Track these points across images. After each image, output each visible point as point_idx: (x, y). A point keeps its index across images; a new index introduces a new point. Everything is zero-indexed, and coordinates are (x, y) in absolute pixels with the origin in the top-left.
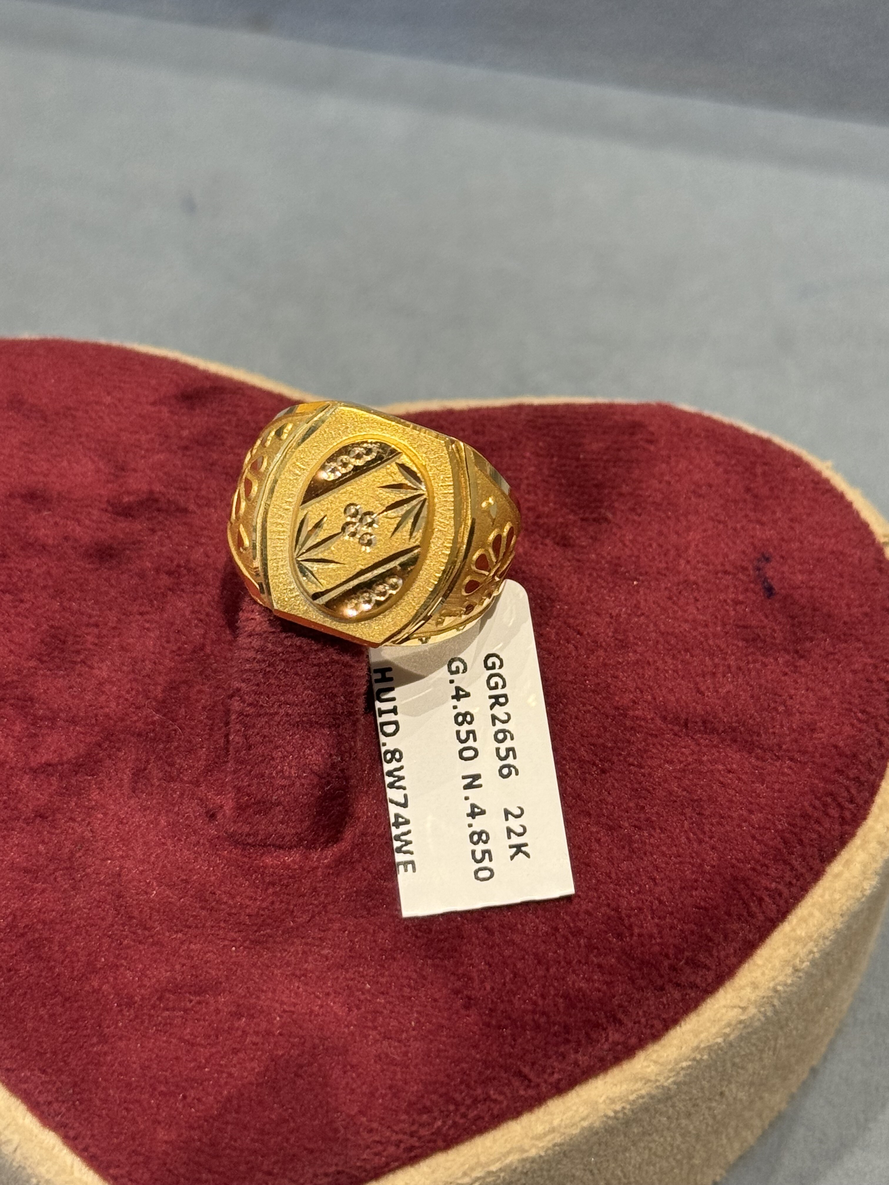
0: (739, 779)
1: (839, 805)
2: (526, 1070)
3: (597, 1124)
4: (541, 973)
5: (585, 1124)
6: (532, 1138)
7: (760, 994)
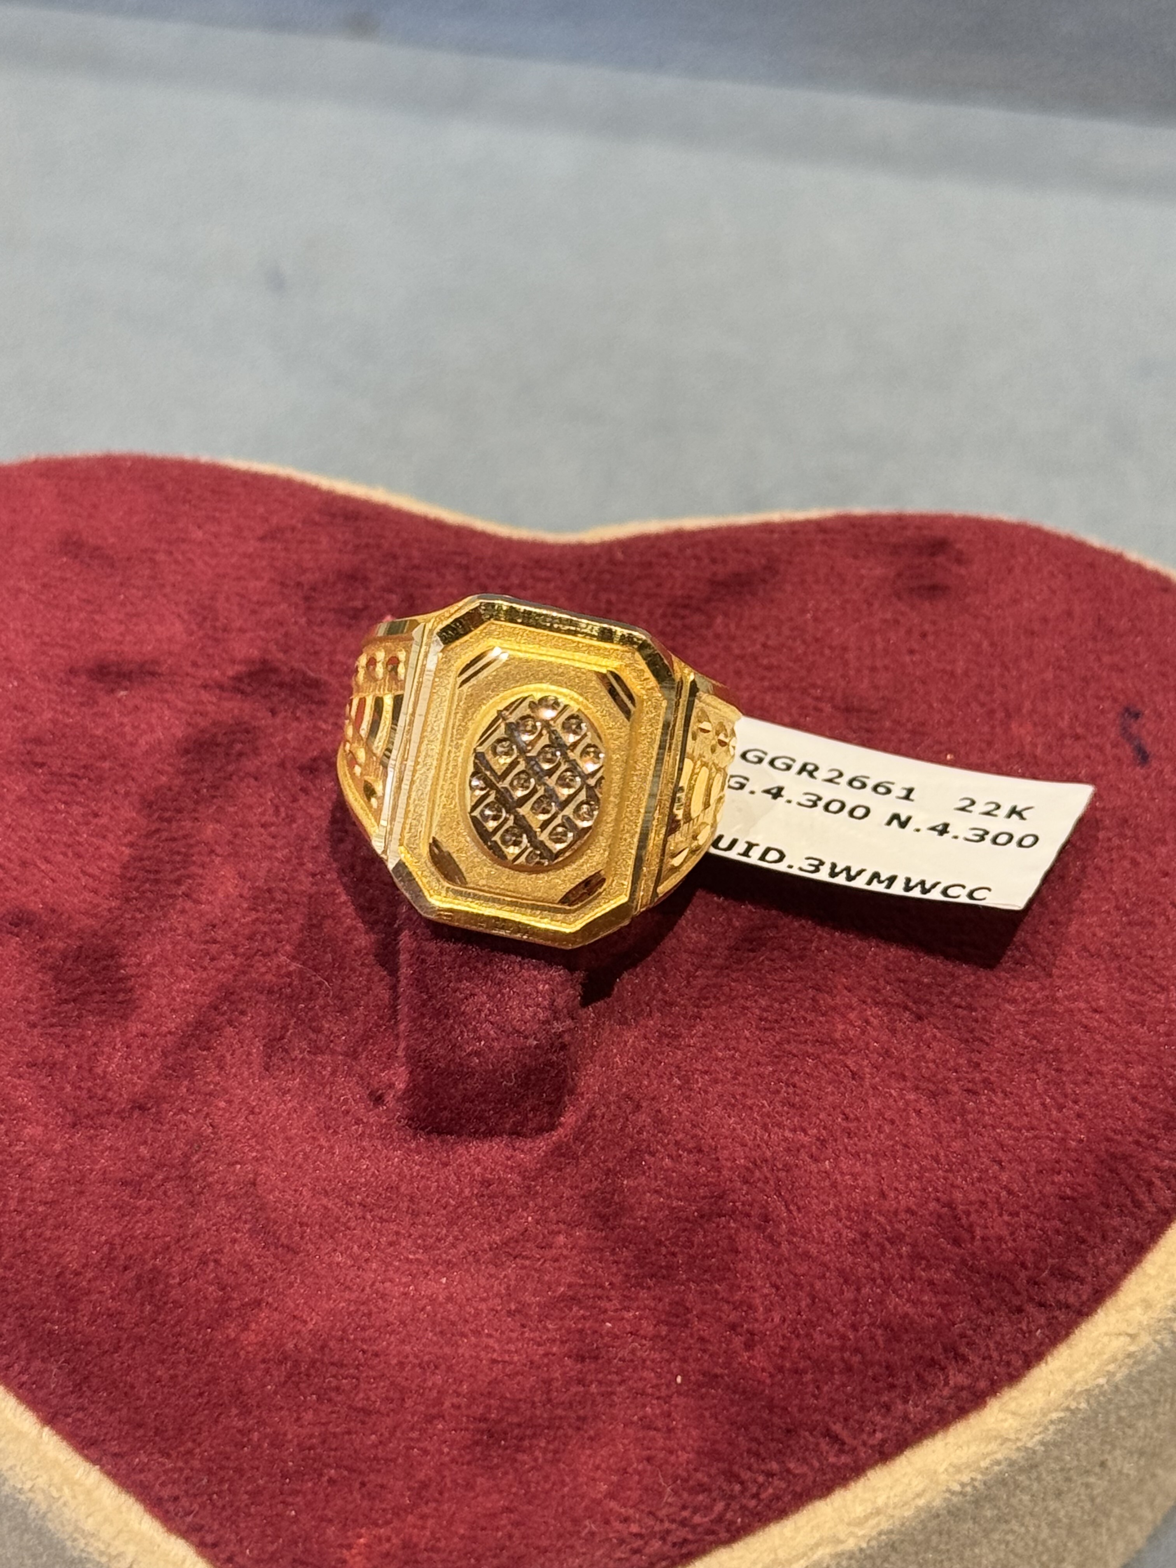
2: (837, 1428)
3: (937, 1503)
4: (849, 1295)
5: (921, 1502)
6: (849, 1524)
7: (1155, 1315)
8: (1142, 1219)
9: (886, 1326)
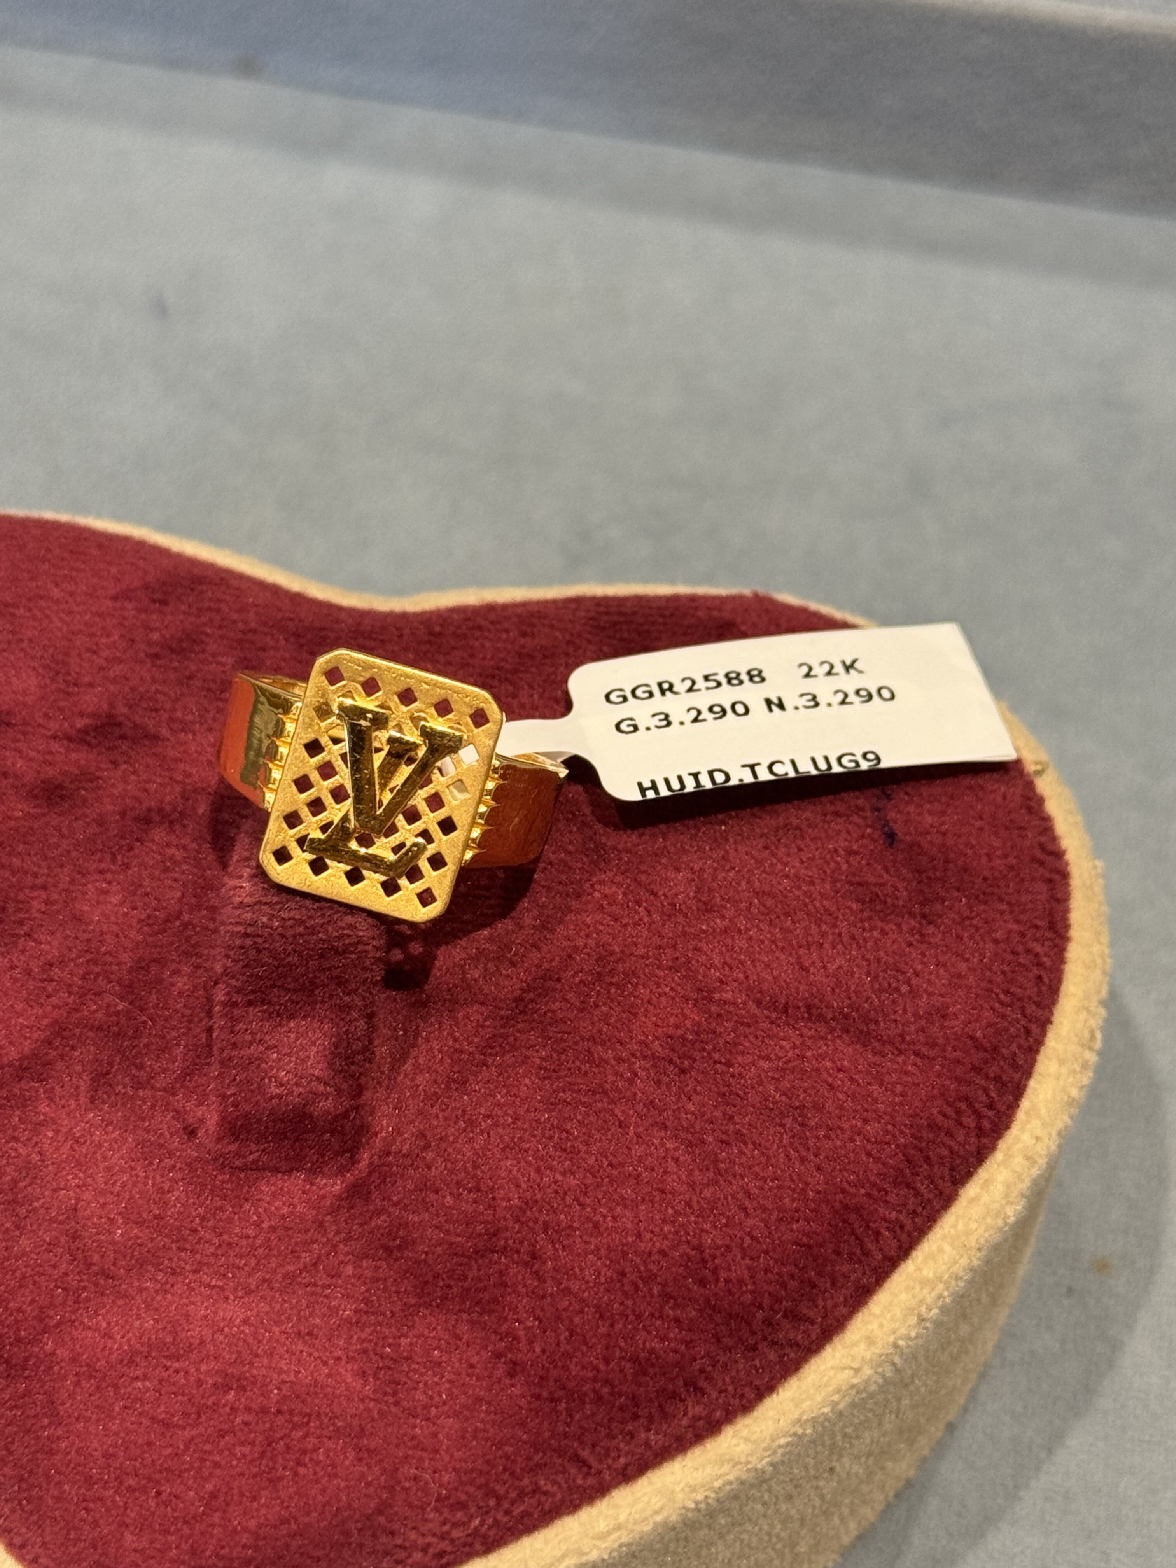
0: (852, 1080)
1: (975, 1112)
2: (585, 1454)
3: (674, 1518)
4: (603, 1330)
5: (659, 1518)
6: (593, 1538)
7: (877, 1351)
8: (869, 1265)
9: (635, 1360)
